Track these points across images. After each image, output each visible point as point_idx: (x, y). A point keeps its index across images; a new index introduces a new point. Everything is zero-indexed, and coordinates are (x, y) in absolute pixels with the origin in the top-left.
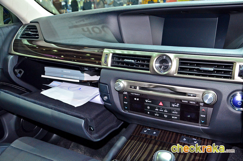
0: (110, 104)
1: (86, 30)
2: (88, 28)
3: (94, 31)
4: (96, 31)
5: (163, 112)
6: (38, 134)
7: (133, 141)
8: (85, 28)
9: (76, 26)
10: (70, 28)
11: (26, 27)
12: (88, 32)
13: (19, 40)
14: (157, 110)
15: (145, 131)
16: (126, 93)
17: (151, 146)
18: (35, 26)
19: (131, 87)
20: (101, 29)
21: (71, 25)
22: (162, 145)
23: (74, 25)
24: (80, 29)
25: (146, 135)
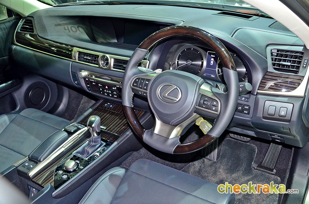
0: (80, 86)
1: (66, 28)
2: (68, 27)
3: (72, 30)
4: (73, 30)
5: (109, 92)
6: (45, 106)
7: (96, 111)
8: (66, 27)
9: (60, 25)
10: (56, 25)
11: (24, 21)
12: (68, 31)
13: (19, 32)
14: (105, 91)
15: (106, 105)
16: (87, 79)
17: (106, 114)
18: (31, 21)
19: (89, 76)
20: (77, 28)
21: (56, 23)
22: (110, 113)
23: (58, 23)
24: (62, 27)
25: (106, 108)
